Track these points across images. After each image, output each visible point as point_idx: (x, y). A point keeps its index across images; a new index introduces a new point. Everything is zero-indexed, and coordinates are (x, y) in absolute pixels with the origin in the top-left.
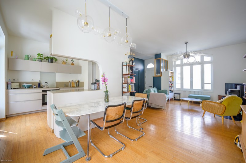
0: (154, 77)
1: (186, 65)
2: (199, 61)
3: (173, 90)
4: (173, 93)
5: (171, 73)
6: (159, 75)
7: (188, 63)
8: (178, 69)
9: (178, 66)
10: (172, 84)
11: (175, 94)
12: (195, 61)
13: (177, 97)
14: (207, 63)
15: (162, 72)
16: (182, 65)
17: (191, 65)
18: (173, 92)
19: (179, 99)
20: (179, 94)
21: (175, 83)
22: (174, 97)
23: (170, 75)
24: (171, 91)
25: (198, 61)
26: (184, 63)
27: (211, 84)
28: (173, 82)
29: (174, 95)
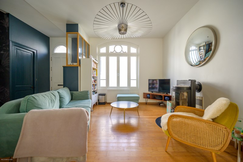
0: (64, 67)
1: (113, 54)
2: (126, 52)
3: (97, 90)
4: (96, 95)
5: (95, 64)
6: (75, 64)
7: (115, 52)
8: (103, 59)
9: (103, 55)
10: (96, 81)
11: (99, 95)
12: (122, 51)
13: (102, 99)
14: (133, 55)
15: (80, 60)
16: (108, 55)
17: (118, 55)
18: (96, 93)
19: (104, 102)
20: (104, 95)
21: (100, 80)
22: (99, 100)
23: (93, 65)
24: (95, 92)
25: (124, 51)
26: (110, 52)
27: (137, 80)
28: (97, 77)
29: (99, 97)
